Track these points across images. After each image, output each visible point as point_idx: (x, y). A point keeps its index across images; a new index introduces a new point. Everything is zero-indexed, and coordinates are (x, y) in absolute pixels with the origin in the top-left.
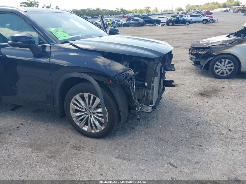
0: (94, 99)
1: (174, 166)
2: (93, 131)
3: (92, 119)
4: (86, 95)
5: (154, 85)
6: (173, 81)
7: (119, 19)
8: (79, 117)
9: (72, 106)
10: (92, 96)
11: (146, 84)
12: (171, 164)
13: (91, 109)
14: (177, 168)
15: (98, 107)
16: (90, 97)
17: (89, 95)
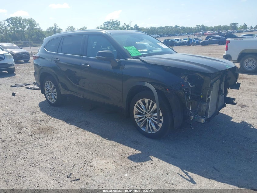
0: (153, 105)
1: (216, 170)
2: (150, 132)
3: (150, 121)
4: (147, 100)
5: (210, 99)
6: (234, 99)
7: (198, 37)
8: (140, 118)
9: (135, 109)
10: (151, 101)
11: (202, 97)
12: (214, 168)
13: (149, 113)
14: (219, 171)
15: (155, 112)
16: (149, 102)
17: (149, 101)
